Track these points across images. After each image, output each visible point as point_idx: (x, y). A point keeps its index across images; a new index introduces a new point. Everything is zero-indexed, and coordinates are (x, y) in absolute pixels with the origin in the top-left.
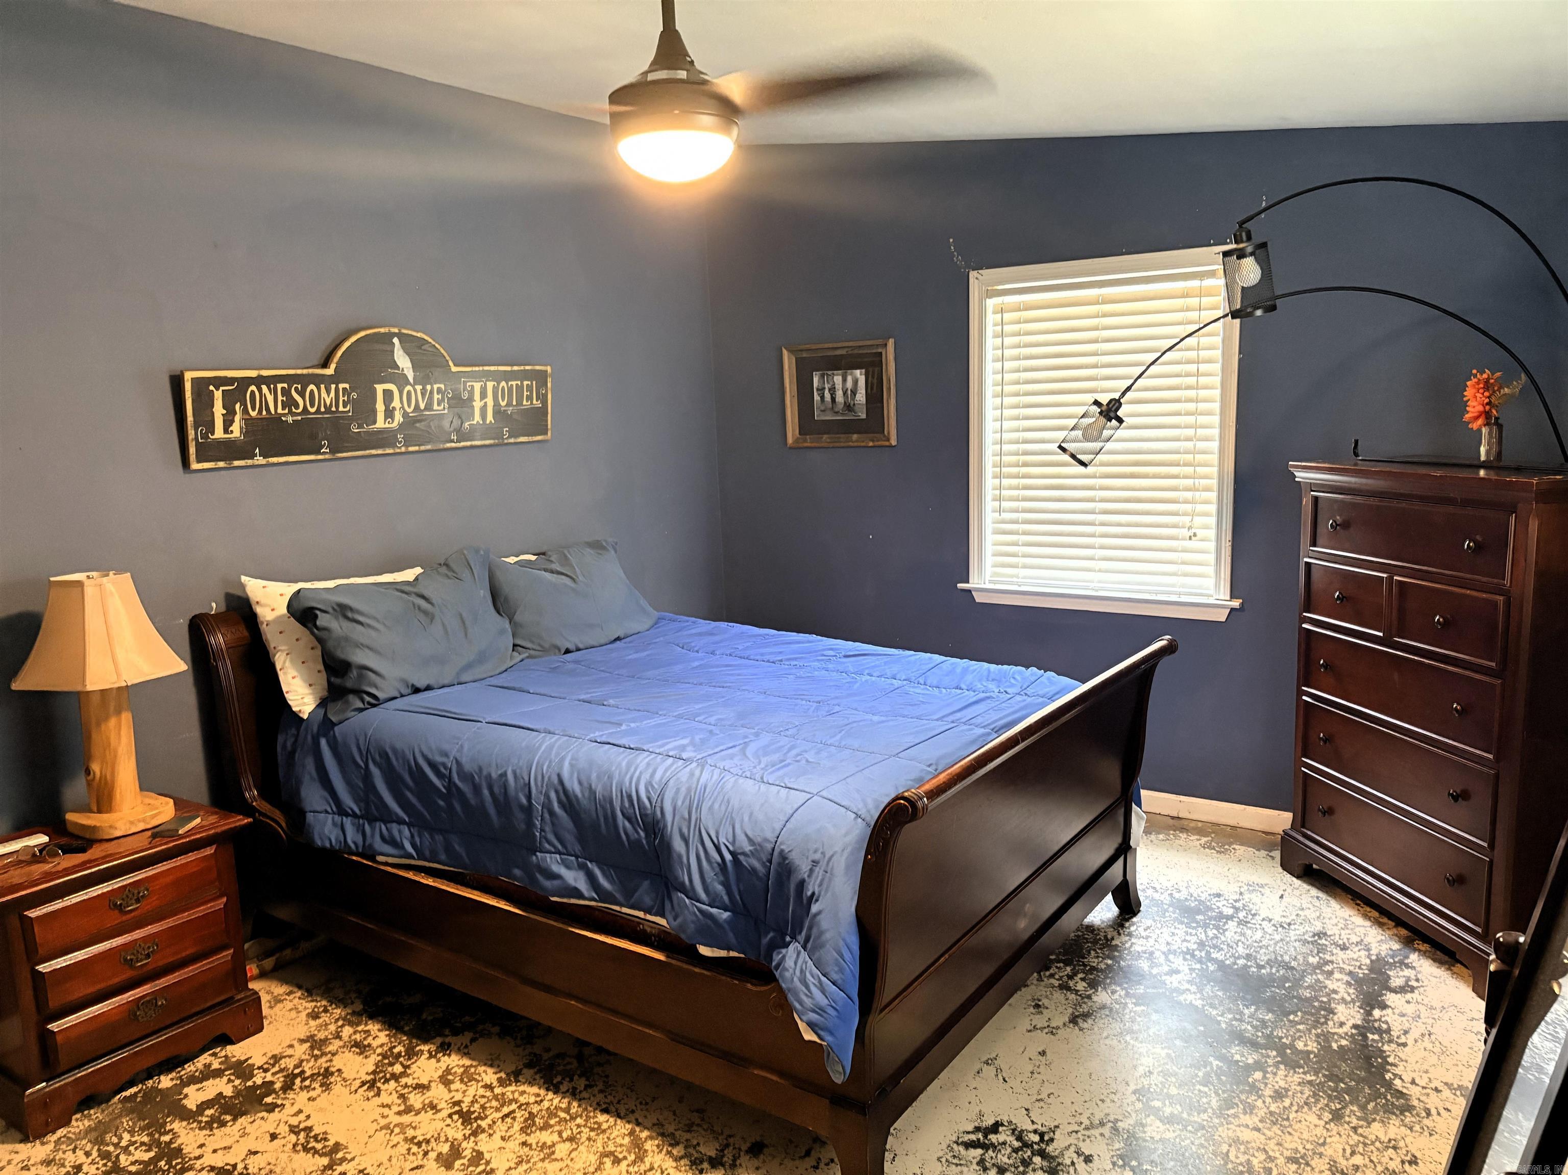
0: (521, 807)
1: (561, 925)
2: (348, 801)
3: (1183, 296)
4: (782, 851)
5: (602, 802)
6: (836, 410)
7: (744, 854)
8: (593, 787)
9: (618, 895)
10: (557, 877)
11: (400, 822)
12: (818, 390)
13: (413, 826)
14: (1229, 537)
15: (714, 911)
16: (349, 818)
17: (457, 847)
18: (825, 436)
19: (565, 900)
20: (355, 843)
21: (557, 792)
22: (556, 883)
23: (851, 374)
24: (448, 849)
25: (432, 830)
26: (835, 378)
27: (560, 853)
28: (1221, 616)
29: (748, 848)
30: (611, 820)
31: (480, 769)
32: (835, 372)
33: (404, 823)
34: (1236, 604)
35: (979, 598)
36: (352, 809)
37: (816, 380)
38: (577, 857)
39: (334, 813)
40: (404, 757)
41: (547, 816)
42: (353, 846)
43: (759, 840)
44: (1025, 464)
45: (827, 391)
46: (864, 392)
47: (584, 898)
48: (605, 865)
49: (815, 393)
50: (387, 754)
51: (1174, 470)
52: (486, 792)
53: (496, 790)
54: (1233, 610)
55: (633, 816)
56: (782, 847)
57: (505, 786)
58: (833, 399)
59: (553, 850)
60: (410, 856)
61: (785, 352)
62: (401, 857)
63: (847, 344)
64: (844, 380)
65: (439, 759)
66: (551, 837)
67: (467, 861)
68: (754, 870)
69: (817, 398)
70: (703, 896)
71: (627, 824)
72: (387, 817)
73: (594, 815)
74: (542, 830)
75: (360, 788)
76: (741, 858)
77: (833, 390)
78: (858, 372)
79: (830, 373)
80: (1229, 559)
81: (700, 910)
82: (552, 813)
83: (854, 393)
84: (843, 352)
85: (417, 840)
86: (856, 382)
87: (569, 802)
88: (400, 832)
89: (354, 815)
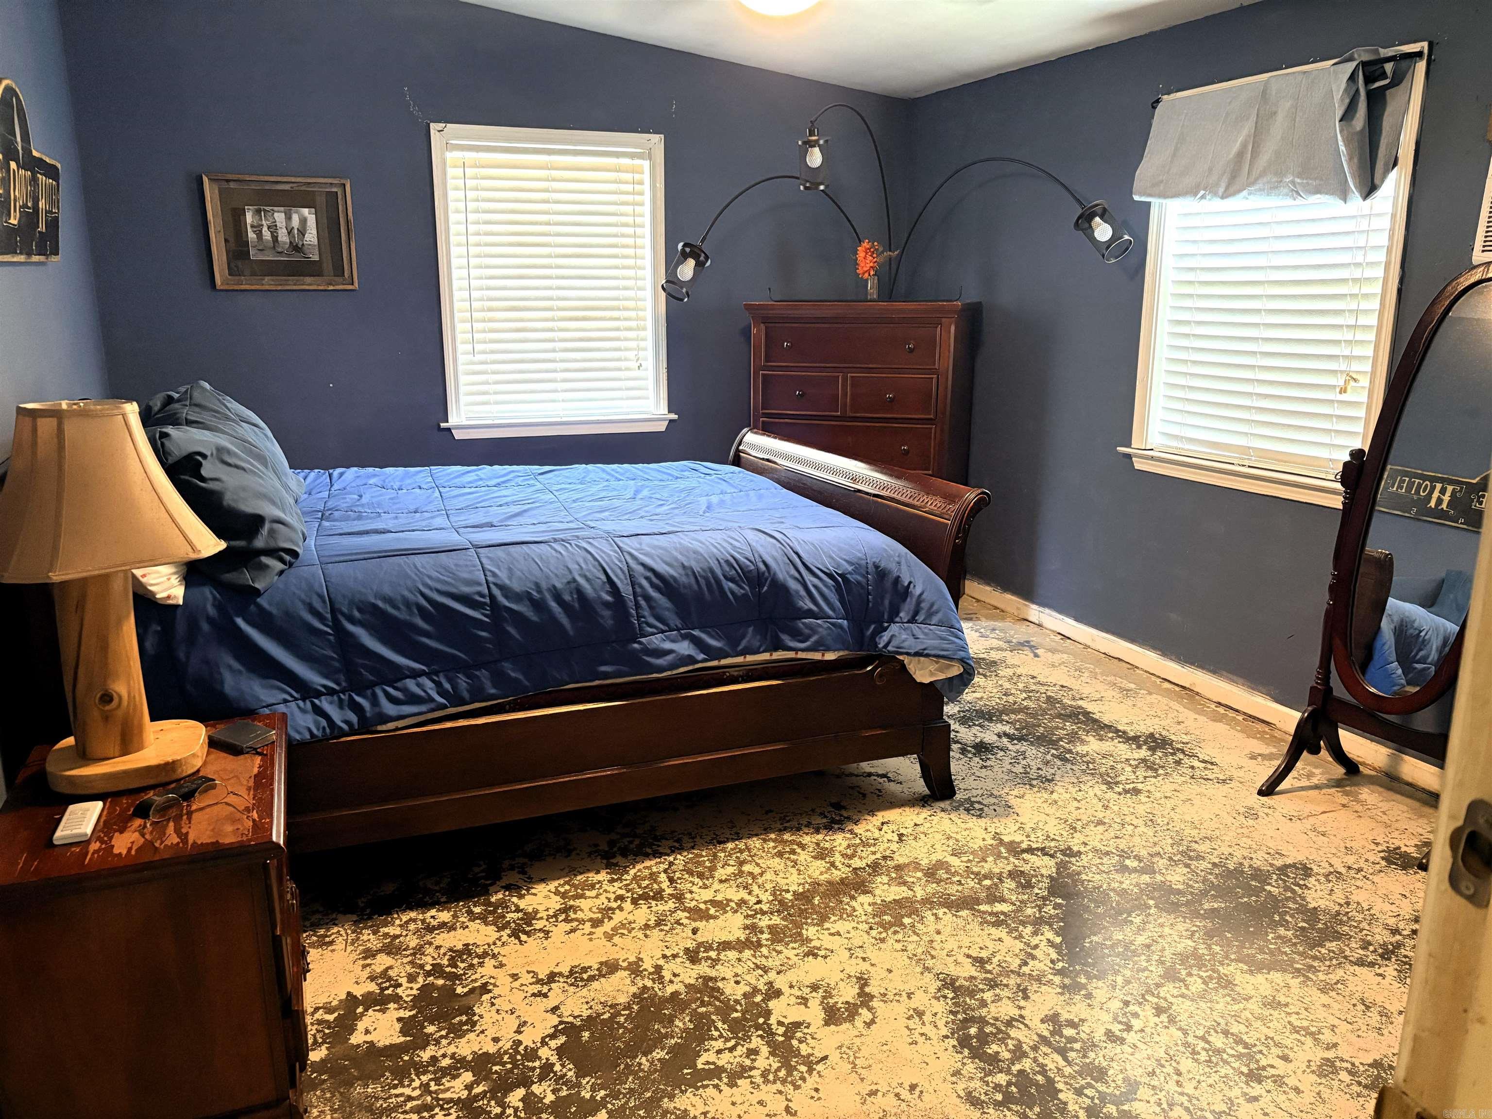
0: (606, 604)
1: (674, 696)
2: (316, 679)
3: (616, 171)
4: (874, 563)
5: (703, 574)
6: (280, 250)
7: (850, 573)
8: (686, 564)
9: (726, 648)
10: (670, 652)
11: (415, 675)
12: (252, 226)
13: (436, 673)
14: (665, 365)
15: (839, 621)
16: (323, 698)
17: (513, 674)
18: (267, 278)
19: (675, 672)
20: (346, 722)
21: (647, 578)
22: (670, 658)
23: (296, 212)
24: (499, 678)
25: (466, 669)
26: (276, 215)
27: (663, 632)
28: (662, 427)
29: (850, 568)
30: (715, 586)
31: (537, 586)
32: (276, 209)
33: (422, 674)
34: (674, 416)
35: (458, 435)
36: (324, 686)
37: (249, 218)
38: (678, 630)
39: (296, 699)
40: (408, 604)
41: (643, 603)
42: (345, 727)
43: (856, 560)
44: (490, 310)
45: (265, 229)
46: (314, 232)
47: (698, 662)
48: (710, 627)
49: (249, 229)
50: (374, 606)
51: (616, 314)
52: (553, 604)
53: (567, 597)
54: (671, 421)
55: (736, 575)
56: (874, 560)
57: (579, 591)
58: (275, 238)
59: (655, 631)
60: (443, 707)
61: (205, 179)
62: (433, 710)
63: (293, 179)
64: (289, 218)
65: (466, 589)
66: (652, 620)
67: (527, 683)
68: (859, 583)
69: (251, 235)
70: (831, 613)
71: (731, 585)
72: (394, 675)
73: (695, 587)
74: (639, 617)
75: (332, 658)
76: (848, 576)
77: (273, 228)
78: (305, 211)
79: (267, 208)
80: (666, 382)
81: (832, 624)
82: (648, 599)
83: (302, 232)
84: (287, 187)
85: (447, 686)
86: (304, 221)
87: (665, 584)
88: (418, 685)
89: (331, 692)
